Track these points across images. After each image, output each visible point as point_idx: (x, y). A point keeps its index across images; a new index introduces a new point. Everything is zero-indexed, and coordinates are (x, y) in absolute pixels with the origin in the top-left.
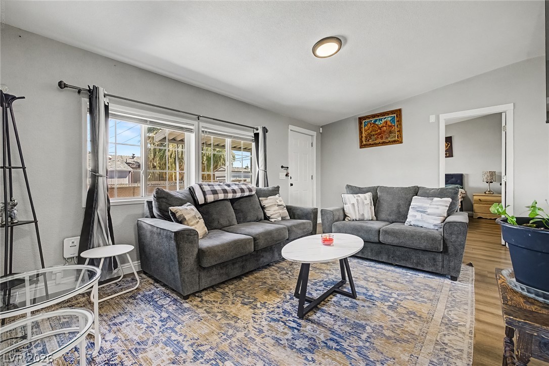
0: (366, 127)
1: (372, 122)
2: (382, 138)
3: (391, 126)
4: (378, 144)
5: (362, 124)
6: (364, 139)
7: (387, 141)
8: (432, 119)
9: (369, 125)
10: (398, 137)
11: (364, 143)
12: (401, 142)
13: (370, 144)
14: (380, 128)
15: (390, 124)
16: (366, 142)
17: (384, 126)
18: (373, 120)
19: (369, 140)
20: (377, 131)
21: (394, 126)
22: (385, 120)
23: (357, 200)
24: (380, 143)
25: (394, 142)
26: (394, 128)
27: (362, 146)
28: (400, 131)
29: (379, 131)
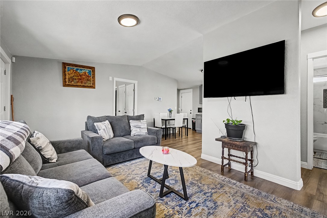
0: (69, 72)
1: (75, 69)
2: (82, 82)
3: (88, 76)
4: (79, 86)
5: (66, 68)
6: (67, 80)
7: (85, 85)
8: (111, 78)
9: (72, 71)
10: (93, 84)
11: (67, 83)
12: (95, 88)
13: (73, 85)
14: (81, 76)
15: (87, 75)
16: (68, 82)
17: (83, 75)
18: (75, 68)
19: (71, 82)
20: (79, 77)
21: (90, 77)
22: (85, 71)
23: (105, 125)
24: (80, 86)
25: (90, 87)
26: (90, 78)
27: (65, 85)
28: (94, 81)
29: (80, 77)
